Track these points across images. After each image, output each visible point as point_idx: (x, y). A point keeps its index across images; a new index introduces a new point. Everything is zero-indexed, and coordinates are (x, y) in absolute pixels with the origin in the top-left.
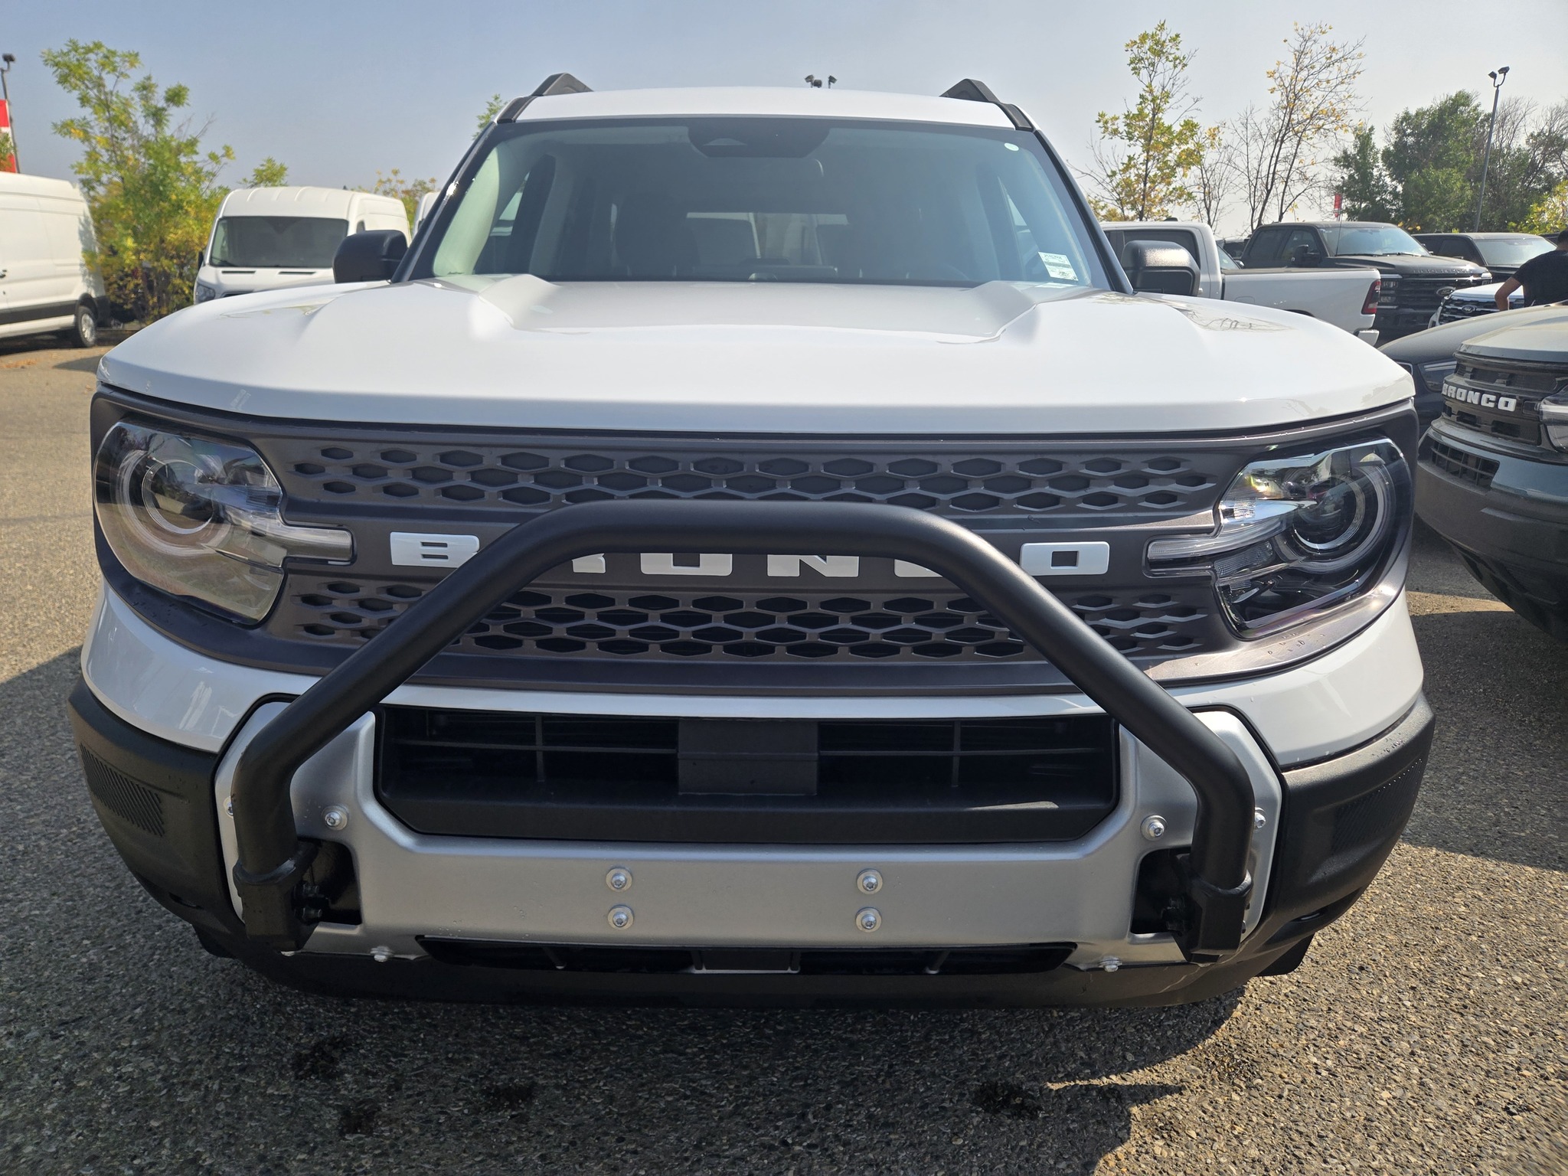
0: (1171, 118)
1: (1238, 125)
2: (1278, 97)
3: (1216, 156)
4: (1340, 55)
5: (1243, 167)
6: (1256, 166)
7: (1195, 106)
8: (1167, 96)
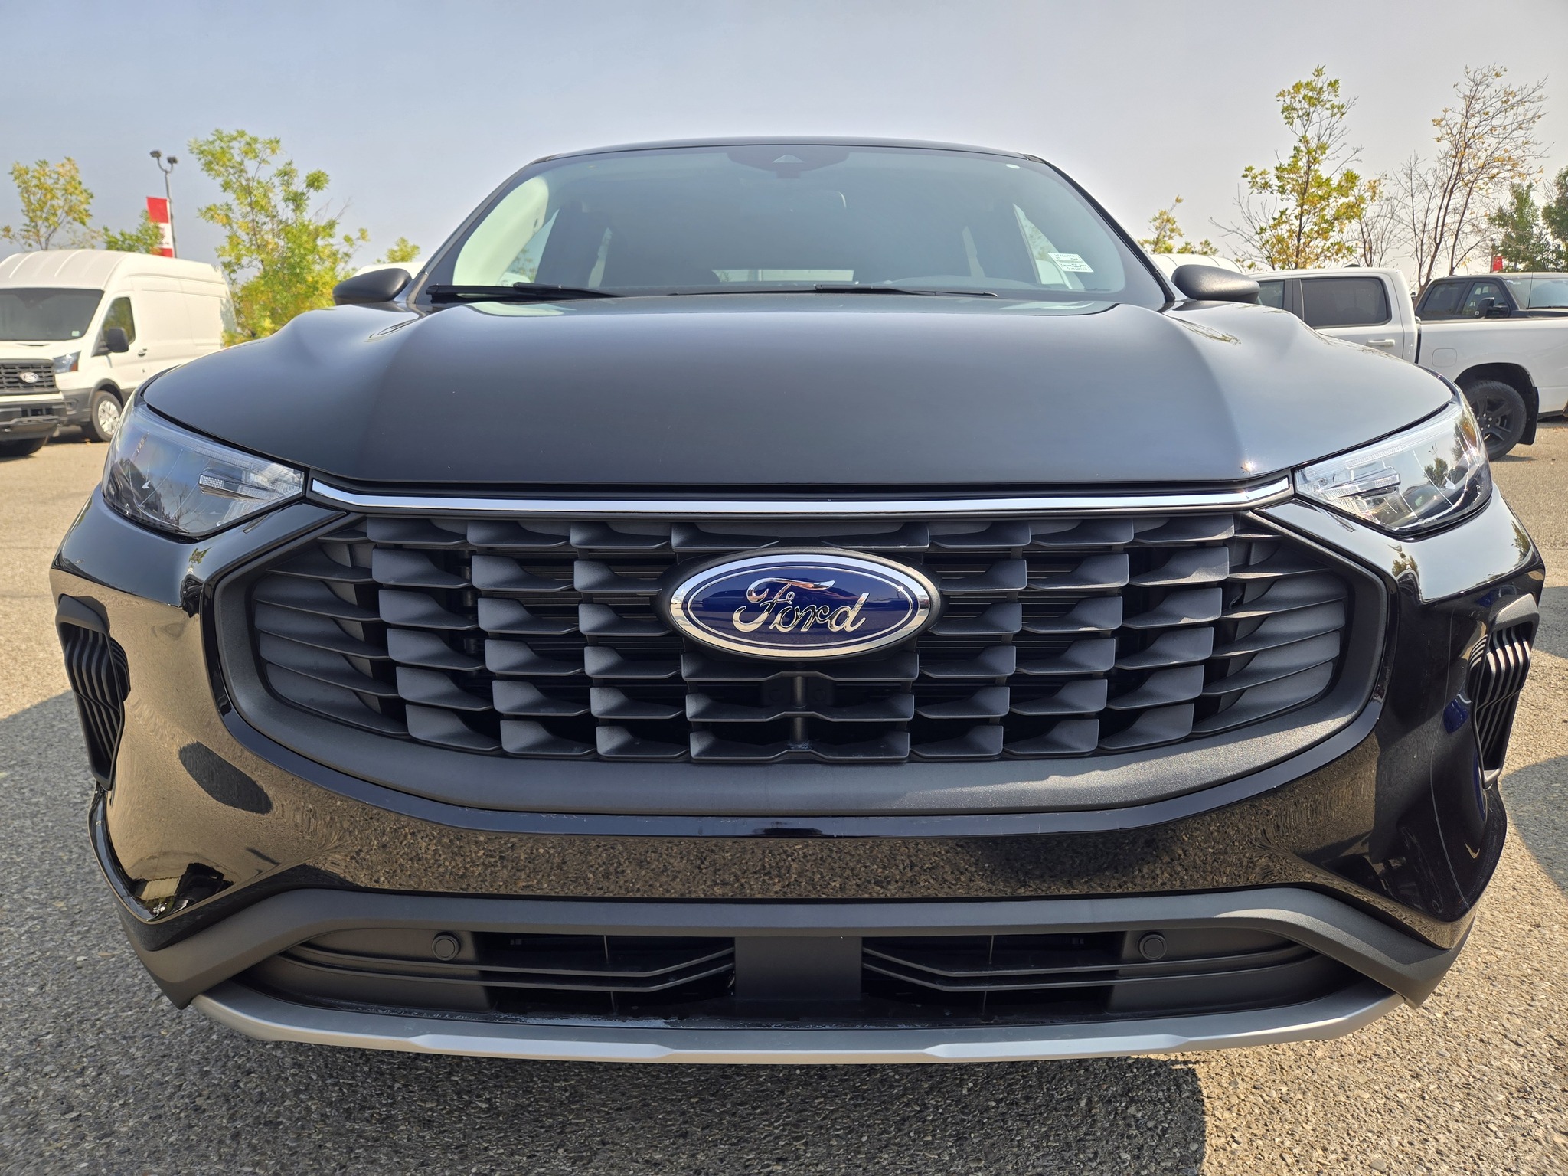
0: (1329, 169)
1: (1401, 175)
2: (1446, 145)
3: (1377, 209)
4: (1518, 98)
5: (1407, 219)
6: (1422, 218)
7: (1355, 157)
8: (1323, 148)
